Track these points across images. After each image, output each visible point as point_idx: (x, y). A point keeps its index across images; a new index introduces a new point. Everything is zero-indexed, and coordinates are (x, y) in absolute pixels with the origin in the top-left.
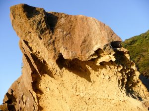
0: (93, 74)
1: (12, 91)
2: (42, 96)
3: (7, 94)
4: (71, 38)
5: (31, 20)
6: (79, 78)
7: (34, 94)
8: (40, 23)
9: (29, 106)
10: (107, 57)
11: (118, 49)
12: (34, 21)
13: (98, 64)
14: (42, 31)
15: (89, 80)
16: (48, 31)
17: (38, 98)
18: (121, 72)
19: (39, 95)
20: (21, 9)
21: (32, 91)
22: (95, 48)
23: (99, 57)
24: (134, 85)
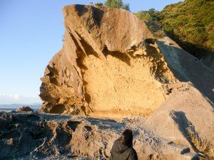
0: (132, 61)
1: (54, 65)
2: (86, 72)
3: (48, 67)
4: (114, 32)
5: (82, 17)
6: (121, 62)
7: (78, 69)
8: (89, 19)
9: (73, 80)
10: (141, 51)
11: (151, 45)
12: (84, 18)
13: (134, 55)
14: (91, 27)
15: (129, 65)
16: (95, 27)
17: (83, 73)
18: (153, 61)
19: (83, 71)
20: (74, 9)
21: (76, 66)
22: (132, 45)
23: (135, 50)
24: (164, 71)
